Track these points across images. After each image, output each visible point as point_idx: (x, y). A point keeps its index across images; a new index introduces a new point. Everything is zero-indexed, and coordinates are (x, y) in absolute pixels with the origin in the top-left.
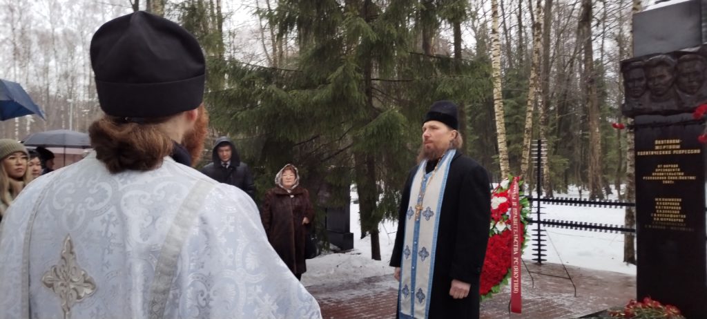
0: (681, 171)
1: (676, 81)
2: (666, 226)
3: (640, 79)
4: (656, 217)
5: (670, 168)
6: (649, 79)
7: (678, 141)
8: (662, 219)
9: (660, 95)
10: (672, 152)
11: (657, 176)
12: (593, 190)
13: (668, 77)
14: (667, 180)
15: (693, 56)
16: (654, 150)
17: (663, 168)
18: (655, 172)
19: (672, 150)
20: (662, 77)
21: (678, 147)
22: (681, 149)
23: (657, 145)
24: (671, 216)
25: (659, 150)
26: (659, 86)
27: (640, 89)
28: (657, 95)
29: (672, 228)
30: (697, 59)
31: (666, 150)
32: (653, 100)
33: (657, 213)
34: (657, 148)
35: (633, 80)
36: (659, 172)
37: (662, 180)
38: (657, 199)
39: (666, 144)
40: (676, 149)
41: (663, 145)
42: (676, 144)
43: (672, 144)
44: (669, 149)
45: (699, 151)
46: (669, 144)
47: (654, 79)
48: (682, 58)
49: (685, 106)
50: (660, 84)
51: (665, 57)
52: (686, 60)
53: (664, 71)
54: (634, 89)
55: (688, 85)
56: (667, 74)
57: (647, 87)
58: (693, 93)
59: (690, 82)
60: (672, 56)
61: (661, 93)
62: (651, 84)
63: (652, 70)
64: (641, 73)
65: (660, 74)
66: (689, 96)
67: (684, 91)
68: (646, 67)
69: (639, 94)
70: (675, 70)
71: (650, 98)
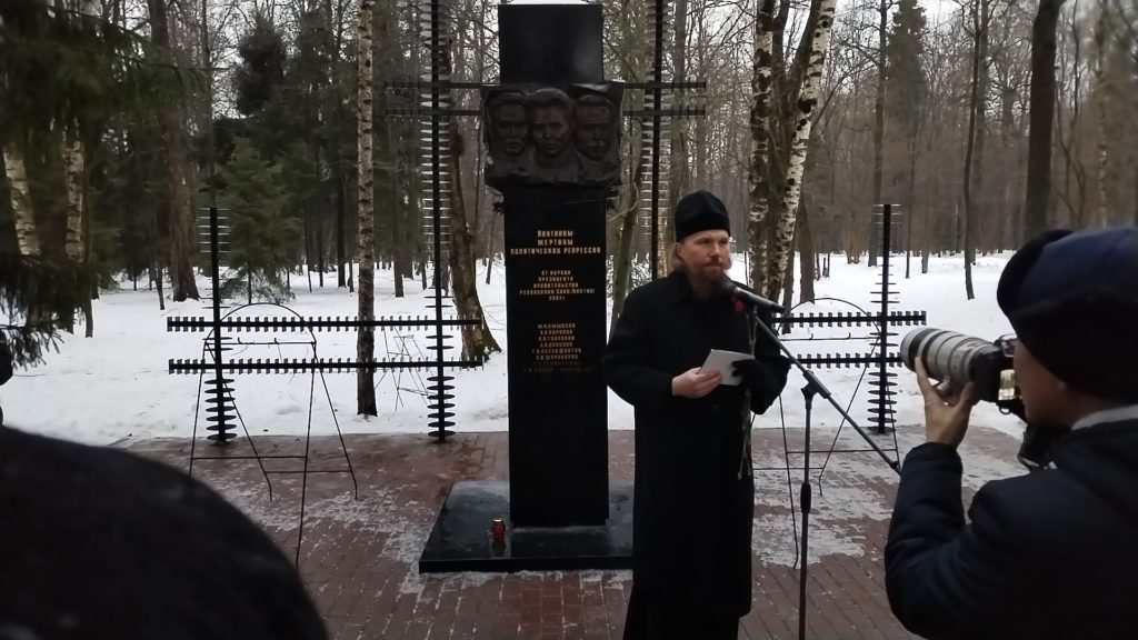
0: (574, 281)
1: (574, 136)
2: (553, 367)
3: (520, 124)
4: (540, 355)
5: (560, 275)
6: (532, 126)
7: (570, 234)
8: (548, 358)
9: (553, 156)
10: (562, 251)
11: (540, 289)
12: (181, 284)
13: (564, 129)
14: (555, 294)
15: (599, 98)
16: (536, 246)
17: (549, 275)
18: (537, 282)
19: (562, 247)
20: (556, 125)
21: (570, 243)
22: (575, 245)
23: (541, 238)
24: (561, 351)
25: (543, 247)
26: (552, 141)
27: (518, 140)
28: (547, 157)
29: (562, 369)
30: (604, 103)
31: (553, 246)
32: (541, 164)
33: (540, 349)
34: (540, 243)
35: (508, 125)
36: (544, 282)
37: (548, 295)
38: (540, 327)
39: (553, 238)
40: (567, 246)
41: (548, 238)
42: (567, 238)
43: (562, 238)
44: (557, 246)
45: (599, 250)
46: (558, 238)
47: (542, 127)
48: (583, 98)
49: (588, 178)
50: (553, 137)
51: (559, 91)
52: (589, 103)
53: (557, 115)
54: (509, 140)
55: (592, 144)
56: (561, 120)
57: (530, 139)
58: (598, 159)
59: (595, 139)
60: (568, 94)
61: (553, 152)
62: (539, 135)
63: (540, 112)
64: (519, 113)
65: (552, 120)
66: (594, 163)
67: (586, 153)
68: (530, 106)
69: (517, 151)
70: (573, 118)
71: (537, 159)
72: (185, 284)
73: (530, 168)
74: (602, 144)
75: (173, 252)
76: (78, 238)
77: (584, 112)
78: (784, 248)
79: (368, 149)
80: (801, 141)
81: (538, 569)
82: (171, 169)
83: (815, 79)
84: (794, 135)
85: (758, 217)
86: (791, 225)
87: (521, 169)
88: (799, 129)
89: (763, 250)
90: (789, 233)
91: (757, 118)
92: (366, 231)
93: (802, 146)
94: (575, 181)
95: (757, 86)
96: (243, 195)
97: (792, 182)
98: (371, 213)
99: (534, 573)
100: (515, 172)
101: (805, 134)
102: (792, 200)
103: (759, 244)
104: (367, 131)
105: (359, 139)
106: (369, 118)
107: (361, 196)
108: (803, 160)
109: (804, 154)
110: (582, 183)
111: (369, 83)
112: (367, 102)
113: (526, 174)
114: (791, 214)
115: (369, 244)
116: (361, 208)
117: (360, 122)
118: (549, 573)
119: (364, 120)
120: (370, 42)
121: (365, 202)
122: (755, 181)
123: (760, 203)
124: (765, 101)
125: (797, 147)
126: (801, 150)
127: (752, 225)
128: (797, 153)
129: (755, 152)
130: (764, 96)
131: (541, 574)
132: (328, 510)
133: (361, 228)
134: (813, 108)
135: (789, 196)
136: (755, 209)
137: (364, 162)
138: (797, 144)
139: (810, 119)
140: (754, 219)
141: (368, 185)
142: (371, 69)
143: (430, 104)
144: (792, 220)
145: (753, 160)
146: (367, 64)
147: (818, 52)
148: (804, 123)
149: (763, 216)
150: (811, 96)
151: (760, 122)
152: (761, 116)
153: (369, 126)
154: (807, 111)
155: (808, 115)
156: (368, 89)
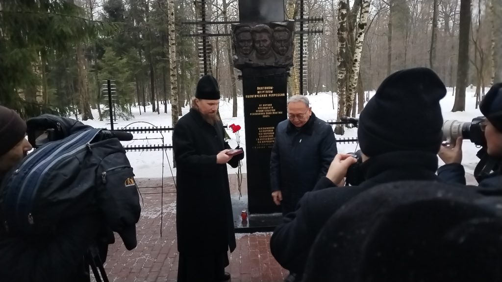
0: (274, 109)
1: (272, 45)
2: (265, 146)
3: (249, 41)
4: (260, 141)
5: (267, 106)
6: (254, 41)
7: (271, 88)
8: (263, 142)
9: (264, 54)
10: (268, 95)
11: (259, 112)
12: (85, 113)
13: (268, 43)
14: (265, 115)
15: (283, 28)
16: (257, 94)
17: (262, 106)
18: (258, 110)
19: (268, 94)
20: (265, 41)
21: (272, 92)
22: (273, 93)
23: (259, 90)
24: (269, 139)
25: (260, 94)
26: (264, 48)
27: (248, 48)
28: (261, 55)
29: (269, 147)
30: (286, 31)
31: (264, 94)
32: (258, 58)
33: (259, 138)
34: (258, 92)
36: (261, 109)
37: (262, 115)
38: (259, 129)
39: (264, 90)
40: (270, 93)
41: (262, 90)
42: (270, 90)
43: (268, 90)
44: (266, 94)
45: (284, 95)
46: (266, 90)
47: (259, 41)
48: (277, 28)
49: (279, 63)
50: (264, 46)
51: (266, 26)
52: (279, 31)
53: (265, 36)
54: (244, 48)
55: (281, 48)
56: (268, 39)
57: (254, 47)
58: (283, 55)
59: (282, 46)
60: (270, 26)
61: (264, 52)
62: (257, 45)
63: (258, 35)
64: (248, 36)
65: (263, 39)
66: (281, 57)
67: (278, 53)
68: (253, 32)
69: (248, 52)
70: (272, 37)
71: (257, 56)
72: (87, 113)
73: (254, 60)
74: (285, 48)
75: (81, 99)
76: (42, 94)
77: (277, 35)
78: (353, 90)
79: (173, 52)
80: (360, 42)
81: (263, 232)
82: (78, 62)
83: (366, 14)
84: (357, 40)
85: (342, 76)
86: (356, 80)
87: (250, 60)
88: (359, 36)
89: (344, 91)
90: (355, 83)
91: (341, 32)
92: (174, 88)
93: (360, 44)
94: (274, 65)
95: (340, 18)
96: (110, 73)
97: (356, 60)
98: (176, 81)
99: (261, 233)
100: (248, 62)
101: (362, 39)
102: (356, 68)
103: (342, 88)
104: (173, 44)
105: (170, 48)
106: (174, 38)
107: (171, 73)
108: (361, 50)
109: (361, 48)
110: (277, 66)
111: (173, 23)
112: (173, 31)
113: (252, 63)
114: (356, 75)
115: (176, 94)
116: (172, 78)
117: (169, 40)
118: (268, 233)
119: (172, 40)
120: (173, 4)
121: (173, 75)
122: (340, 60)
123: (343, 70)
124: (344, 25)
125: (358, 45)
126: (360, 46)
127: (339, 80)
128: (358, 47)
129: (340, 48)
130: (343, 22)
131: (264, 233)
132: (169, 209)
133: (172, 87)
134: (365, 27)
135: (355, 67)
136: (340, 73)
137: (172, 58)
138: (358, 44)
139: (363, 32)
140: (339, 77)
141: (174, 68)
142: (174, 16)
143: (201, 32)
144: (356, 77)
145: (339, 51)
146: (172, 14)
147: (367, 2)
148: (361, 34)
149: (343, 76)
150: (364, 22)
151: (342, 34)
152: (342, 31)
153: (174, 42)
154: (362, 29)
155: (363, 30)
156: (173, 25)
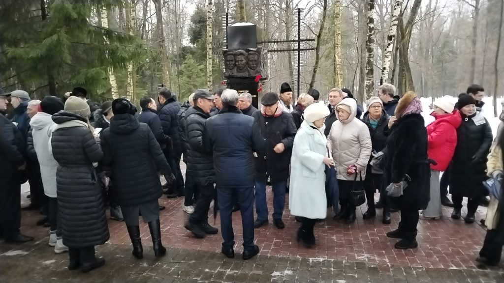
1: (247, 63)
3: (232, 61)
6: (236, 61)
13: (244, 61)
15: (254, 52)
20: (242, 61)
26: (241, 65)
27: (232, 65)
28: (240, 69)
30: (255, 54)
32: (238, 72)
35: (229, 61)
45: (255, 96)
47: (238, 61)
48: (250, 53)
49: (251, 75)
51: (242, 51)
52: (251, 54)
53: (242, 58)
54: (229, 65)
55: (252, 66)
56: (243, 59)
57: (235, 65)
59: (253, 64)
60: (245, 51)
62: (237, 63)
63: (238, 57)
64: (232, 57)
66: (253, 71)
67: (250, 68)
68: (235, 55)
69: (232, 68)
70: (247, 58)
71: (237, 70)
73: (235, 72)
74: (256, 65)
76: (131, 94)
77: (251, 57)
79: (210, 64)
80: (388, 52)
82: (163, 68)
83: (394, 27)
84: (386, 50)
85: (369, 83)
87: (233, 73)
88: (388, 47)
91: (368, 44)
93: (389, 54)
95: (368, 31)
97: (385, 68)
98: (211, 85)
100: (231, 74)
101: (390, 49)
102: (384, 76)
103: (369, 93)
104: (210, 58)
105: (208, 61)
107: (208, 79)
108: (389, 59)
109: (390, 57)
110: (249, 77)
111: (210, 43)
112: (210, 49)
113: (234, 75)
116: (208, 83)
117: (208, 56)
120: (211, 29)
121: (209, 81)
122: (367, 68)
123: (370, 77)
124: (371, 37)
125: (386, 55)
127: (366, 86)
128: (386, 57)
129: (368, 57)
130: (371, 35)
134: (393, 38)
135: (384, 74)
136: (368, 79)
137: (209, 68)
138: (386, 53)
139: (392, 43)
140: (367, 84)
141: (210, 76)
145: (367, 60)
146: (210, 37)
147: (395, 16)
148: (389, 44)
149: (371, 82)
150: (392, 34)
151: (369, 45)
152: (370, 43)
153: (211, 57)
154: (391, 39)
155: (391, 41)
156: (211, 45)
